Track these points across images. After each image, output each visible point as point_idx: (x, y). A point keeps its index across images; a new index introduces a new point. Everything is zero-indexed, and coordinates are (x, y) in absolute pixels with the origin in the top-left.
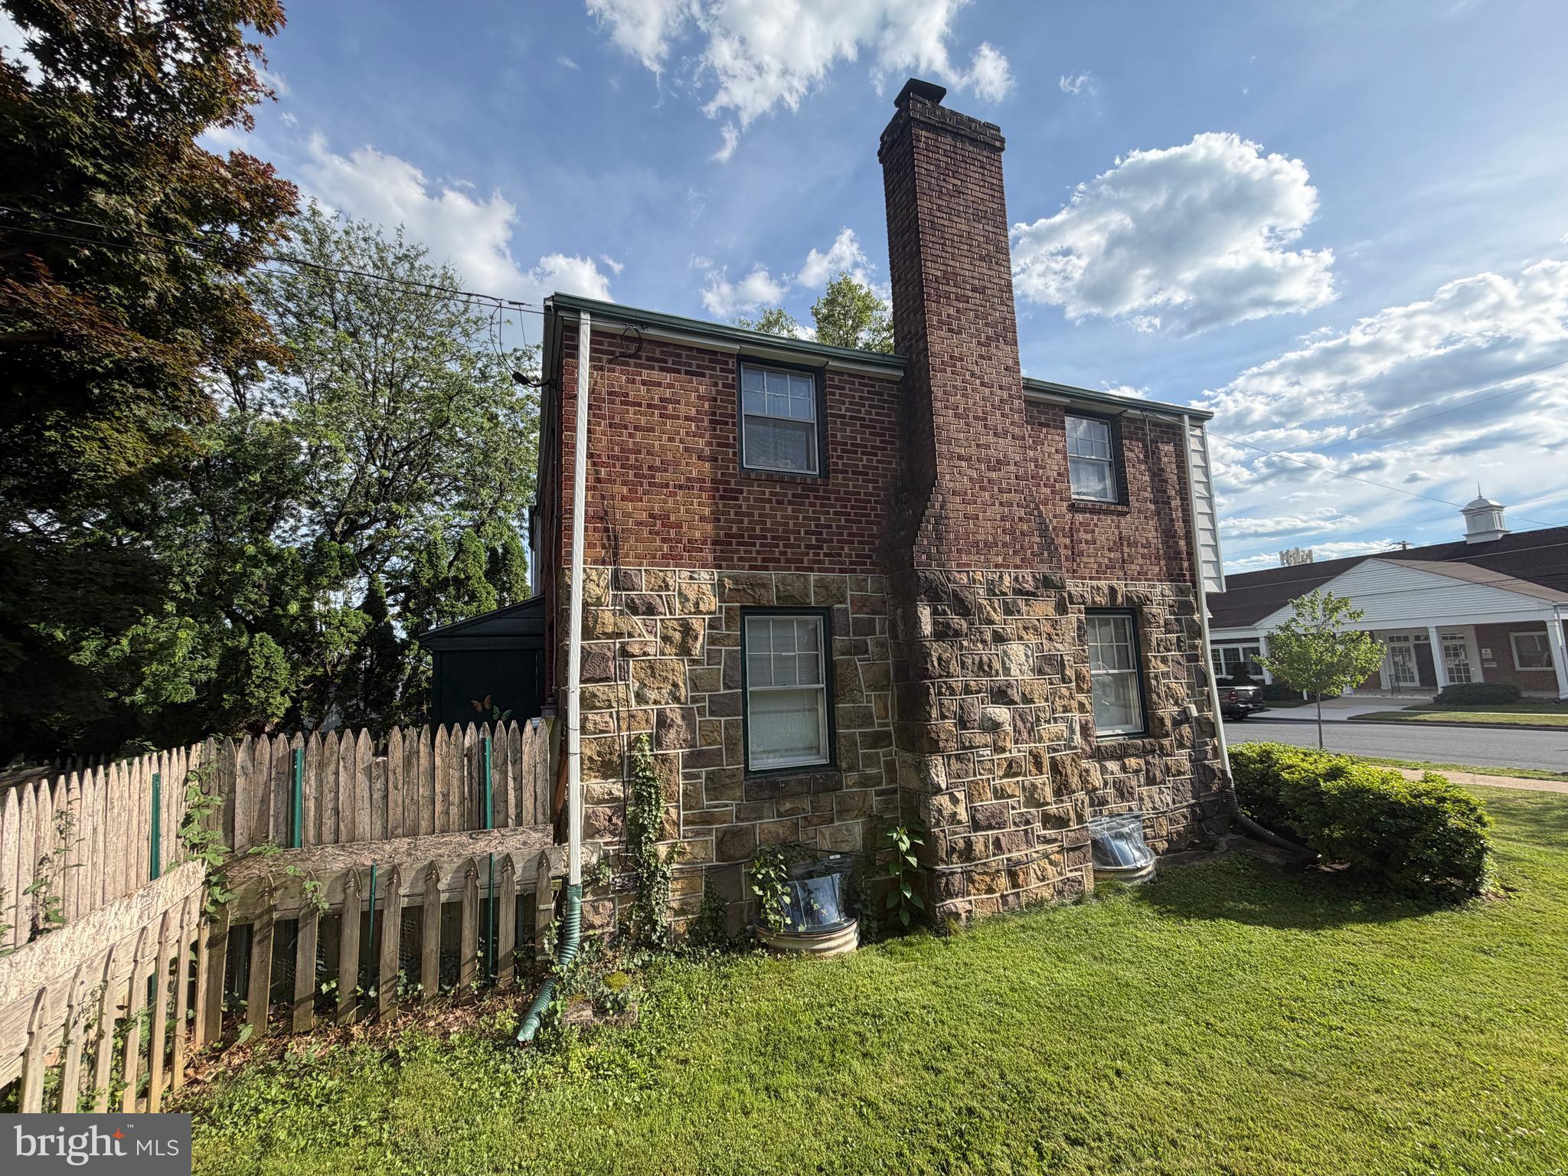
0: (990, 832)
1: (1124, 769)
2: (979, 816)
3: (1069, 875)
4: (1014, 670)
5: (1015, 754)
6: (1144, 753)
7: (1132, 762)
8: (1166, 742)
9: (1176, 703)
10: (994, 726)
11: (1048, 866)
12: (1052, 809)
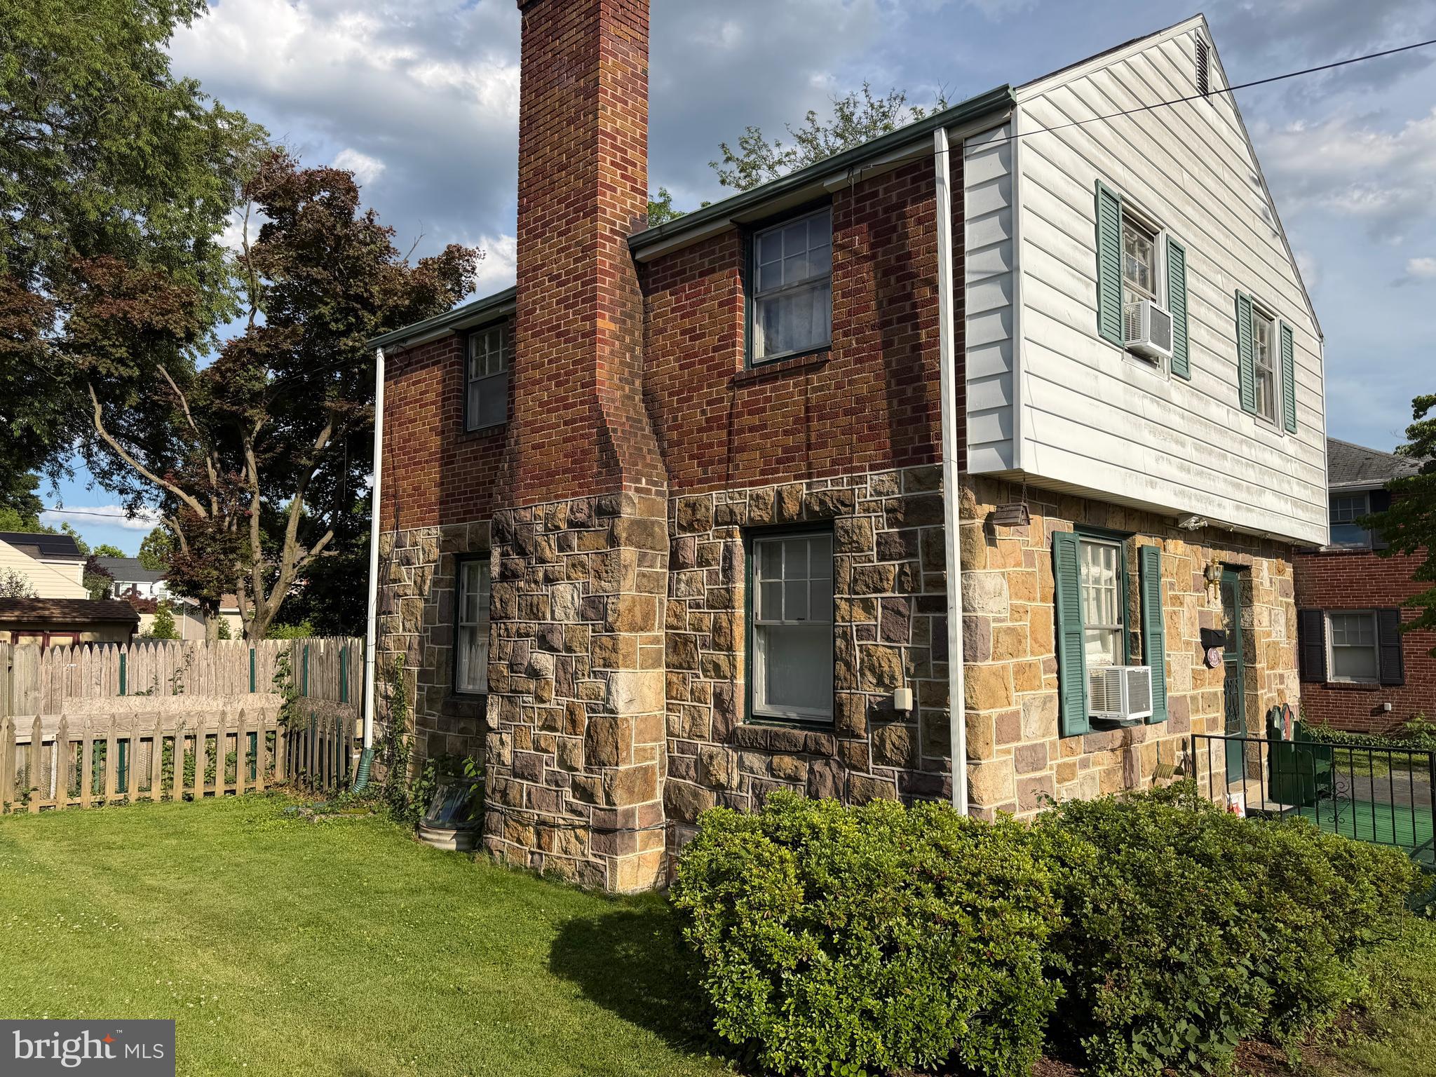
0: (525, 782)
1: (770, 768)
2: (517, 763)
3: (591, 859)
4: (559, 613)
5: (553, 705)
6: (808, 753)
7: (787, 763)
8: (853, 746)
9: (880, 683)
10: (534, 673)
11: (573, 840)
12: (581, 775)
